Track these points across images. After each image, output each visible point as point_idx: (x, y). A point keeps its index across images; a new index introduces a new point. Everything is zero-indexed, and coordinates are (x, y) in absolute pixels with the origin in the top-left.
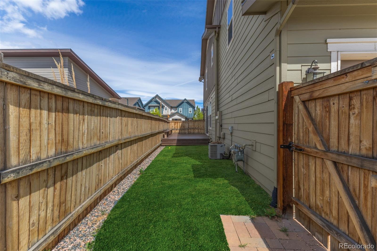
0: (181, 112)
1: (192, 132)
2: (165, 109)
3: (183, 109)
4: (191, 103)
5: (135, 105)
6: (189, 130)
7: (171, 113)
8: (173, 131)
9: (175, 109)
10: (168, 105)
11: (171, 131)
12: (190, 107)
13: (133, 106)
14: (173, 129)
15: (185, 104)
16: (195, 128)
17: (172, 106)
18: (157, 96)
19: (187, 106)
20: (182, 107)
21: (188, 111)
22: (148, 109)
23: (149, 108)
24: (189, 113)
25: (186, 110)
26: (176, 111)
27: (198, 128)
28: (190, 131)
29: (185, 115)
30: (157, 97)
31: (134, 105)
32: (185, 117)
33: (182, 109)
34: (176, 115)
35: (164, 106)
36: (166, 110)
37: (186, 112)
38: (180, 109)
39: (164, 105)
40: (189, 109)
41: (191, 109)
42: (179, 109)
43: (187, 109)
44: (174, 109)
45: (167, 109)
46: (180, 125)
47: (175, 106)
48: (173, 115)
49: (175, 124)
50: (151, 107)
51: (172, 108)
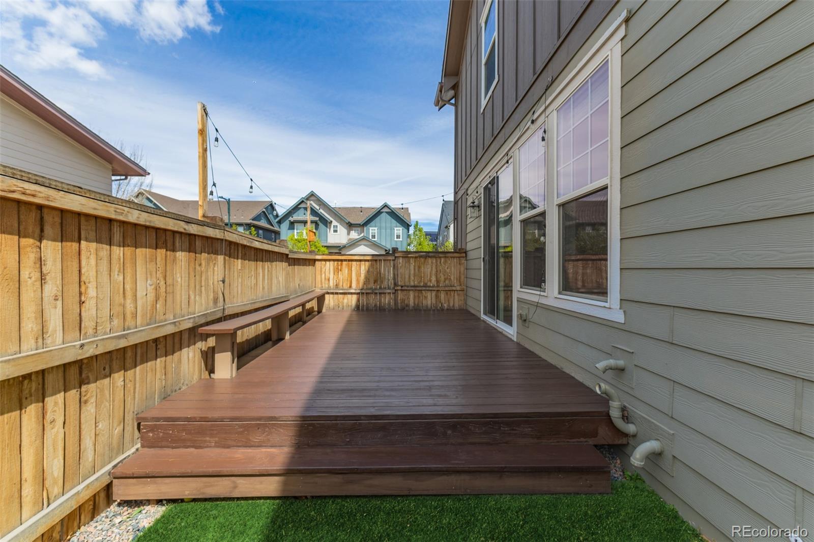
0: (374, 237)
1: (411, 303)
2: (332, 229)
3: (380, 229)
4: (401, 214)
5: (257, 218)
6: (400, 295)
7: (350, 239)
8: (329, 300)
9: (359, 229)
10: (340, 219)
11: (321, 299)
12: (398, 224)
13: (251, 221)
14: (329, 287)
15: (384, 216)
16: (425, 286)
17: (352, 222)
18: (312, 195)
19: (391, 223)
20: (378, 224)
21: (392, 234)
22: (289, 229)
23: (292, 225)
24: (396, 239)
25: (388, 231)
26: (362, 235)
27: (438, 286)
28: (403, 301)
29: (384, 244)
30: (312, 198)
31: (253, 220)
32: (386, 250)
33: (376, 229)
34: (361, 245)
35: (331, 222)
36: (335, 231)
37: (389, 239)
38: (372, 230)
39: (331, 219)
40: (396, 229)
41: (399, 230)
42: (371, 228)
43: (391, 229)
44: (355, 229)
45: (338, 229)
46: (358, 275)
47: (359, 222)
48: (353, 244)
49: (337, 270)
50: (296, 225)
51: (350, 226)
